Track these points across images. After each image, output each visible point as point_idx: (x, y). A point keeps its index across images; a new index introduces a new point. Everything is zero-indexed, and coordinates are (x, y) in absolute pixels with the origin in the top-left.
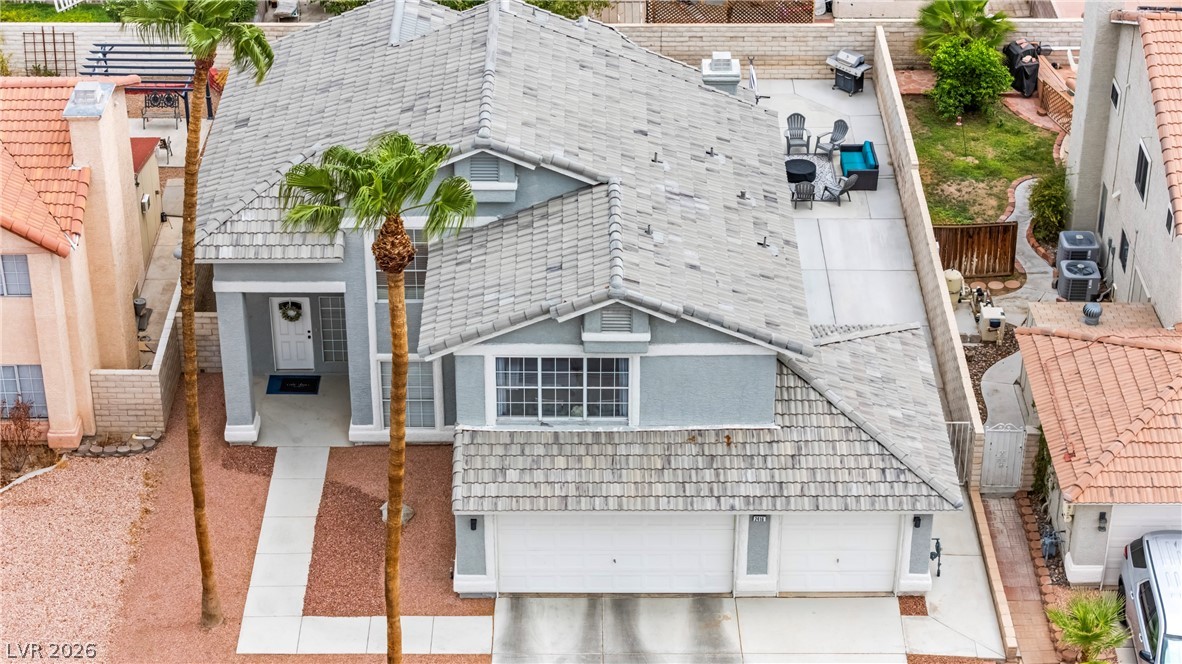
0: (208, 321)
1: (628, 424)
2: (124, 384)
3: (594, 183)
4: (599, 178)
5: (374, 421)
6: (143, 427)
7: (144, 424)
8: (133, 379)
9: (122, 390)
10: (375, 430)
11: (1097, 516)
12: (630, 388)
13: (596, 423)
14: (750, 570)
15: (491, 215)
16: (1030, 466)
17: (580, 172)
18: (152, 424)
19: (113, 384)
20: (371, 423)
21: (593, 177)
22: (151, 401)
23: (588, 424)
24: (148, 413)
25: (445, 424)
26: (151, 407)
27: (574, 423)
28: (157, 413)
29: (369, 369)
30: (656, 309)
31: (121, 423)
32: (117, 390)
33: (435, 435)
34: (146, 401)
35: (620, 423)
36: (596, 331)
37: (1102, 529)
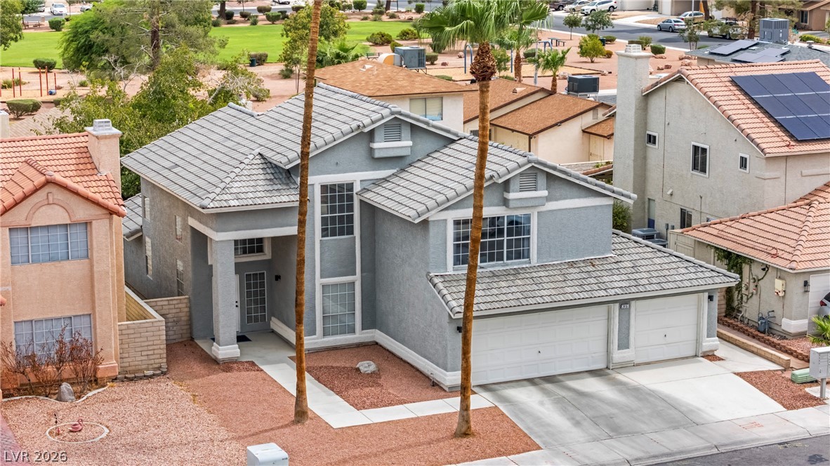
0: (166, 303)
1: (530, 263)
2: (141, 330)
3: (456, 139)
4: (459, 135)
5: (317, 332)
6: (152, 364)
7: (153, 362)
8: (146, 325)
9: (139, 335)
10: (317, 338)
11: (803, 284)
12: (531, 236)
13: (512, 264)
14: (620, 348)
15: (392, 169)
16: (722, 298)
17: (448, 131)
18: (157, 361)
19: (132, 331)
20: (315, 334)
21: (456, 135)
22: (159, 342)
23: (507, 265)
24: (156, 352)
25: (363, 329)
26: (158, 347)
27: (499, 265)
28: (162, 352)
29: (315, 291)
30: (554, 168)
31: (137, 363)
32: (135, 336)
33: (357, 338)
34: (156, 342)
35: (526, 263)
36: (517, 192)
37: (806, 291)
